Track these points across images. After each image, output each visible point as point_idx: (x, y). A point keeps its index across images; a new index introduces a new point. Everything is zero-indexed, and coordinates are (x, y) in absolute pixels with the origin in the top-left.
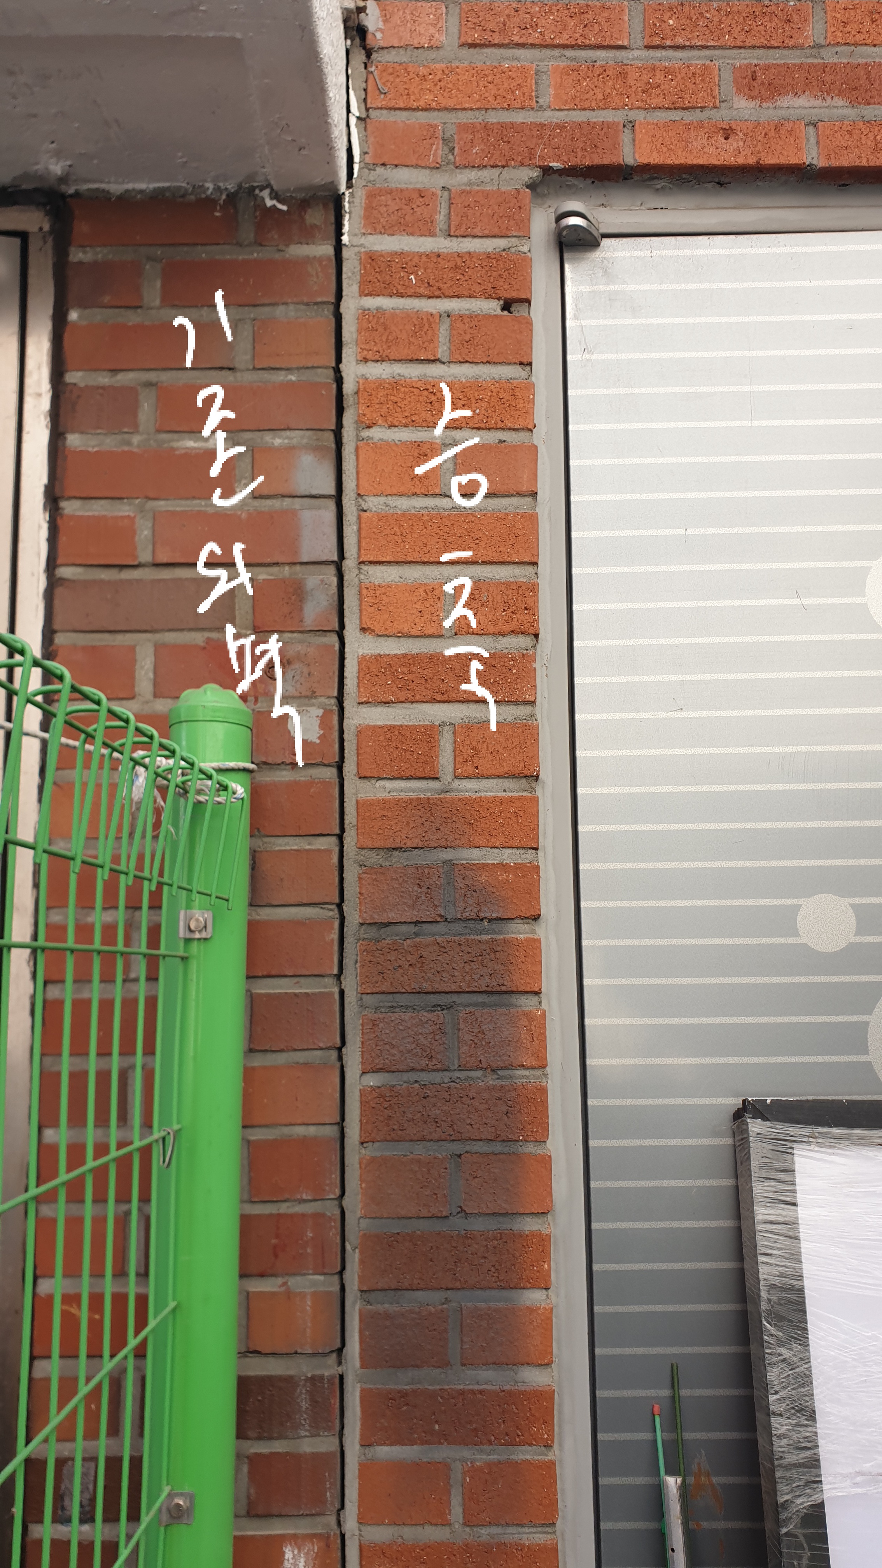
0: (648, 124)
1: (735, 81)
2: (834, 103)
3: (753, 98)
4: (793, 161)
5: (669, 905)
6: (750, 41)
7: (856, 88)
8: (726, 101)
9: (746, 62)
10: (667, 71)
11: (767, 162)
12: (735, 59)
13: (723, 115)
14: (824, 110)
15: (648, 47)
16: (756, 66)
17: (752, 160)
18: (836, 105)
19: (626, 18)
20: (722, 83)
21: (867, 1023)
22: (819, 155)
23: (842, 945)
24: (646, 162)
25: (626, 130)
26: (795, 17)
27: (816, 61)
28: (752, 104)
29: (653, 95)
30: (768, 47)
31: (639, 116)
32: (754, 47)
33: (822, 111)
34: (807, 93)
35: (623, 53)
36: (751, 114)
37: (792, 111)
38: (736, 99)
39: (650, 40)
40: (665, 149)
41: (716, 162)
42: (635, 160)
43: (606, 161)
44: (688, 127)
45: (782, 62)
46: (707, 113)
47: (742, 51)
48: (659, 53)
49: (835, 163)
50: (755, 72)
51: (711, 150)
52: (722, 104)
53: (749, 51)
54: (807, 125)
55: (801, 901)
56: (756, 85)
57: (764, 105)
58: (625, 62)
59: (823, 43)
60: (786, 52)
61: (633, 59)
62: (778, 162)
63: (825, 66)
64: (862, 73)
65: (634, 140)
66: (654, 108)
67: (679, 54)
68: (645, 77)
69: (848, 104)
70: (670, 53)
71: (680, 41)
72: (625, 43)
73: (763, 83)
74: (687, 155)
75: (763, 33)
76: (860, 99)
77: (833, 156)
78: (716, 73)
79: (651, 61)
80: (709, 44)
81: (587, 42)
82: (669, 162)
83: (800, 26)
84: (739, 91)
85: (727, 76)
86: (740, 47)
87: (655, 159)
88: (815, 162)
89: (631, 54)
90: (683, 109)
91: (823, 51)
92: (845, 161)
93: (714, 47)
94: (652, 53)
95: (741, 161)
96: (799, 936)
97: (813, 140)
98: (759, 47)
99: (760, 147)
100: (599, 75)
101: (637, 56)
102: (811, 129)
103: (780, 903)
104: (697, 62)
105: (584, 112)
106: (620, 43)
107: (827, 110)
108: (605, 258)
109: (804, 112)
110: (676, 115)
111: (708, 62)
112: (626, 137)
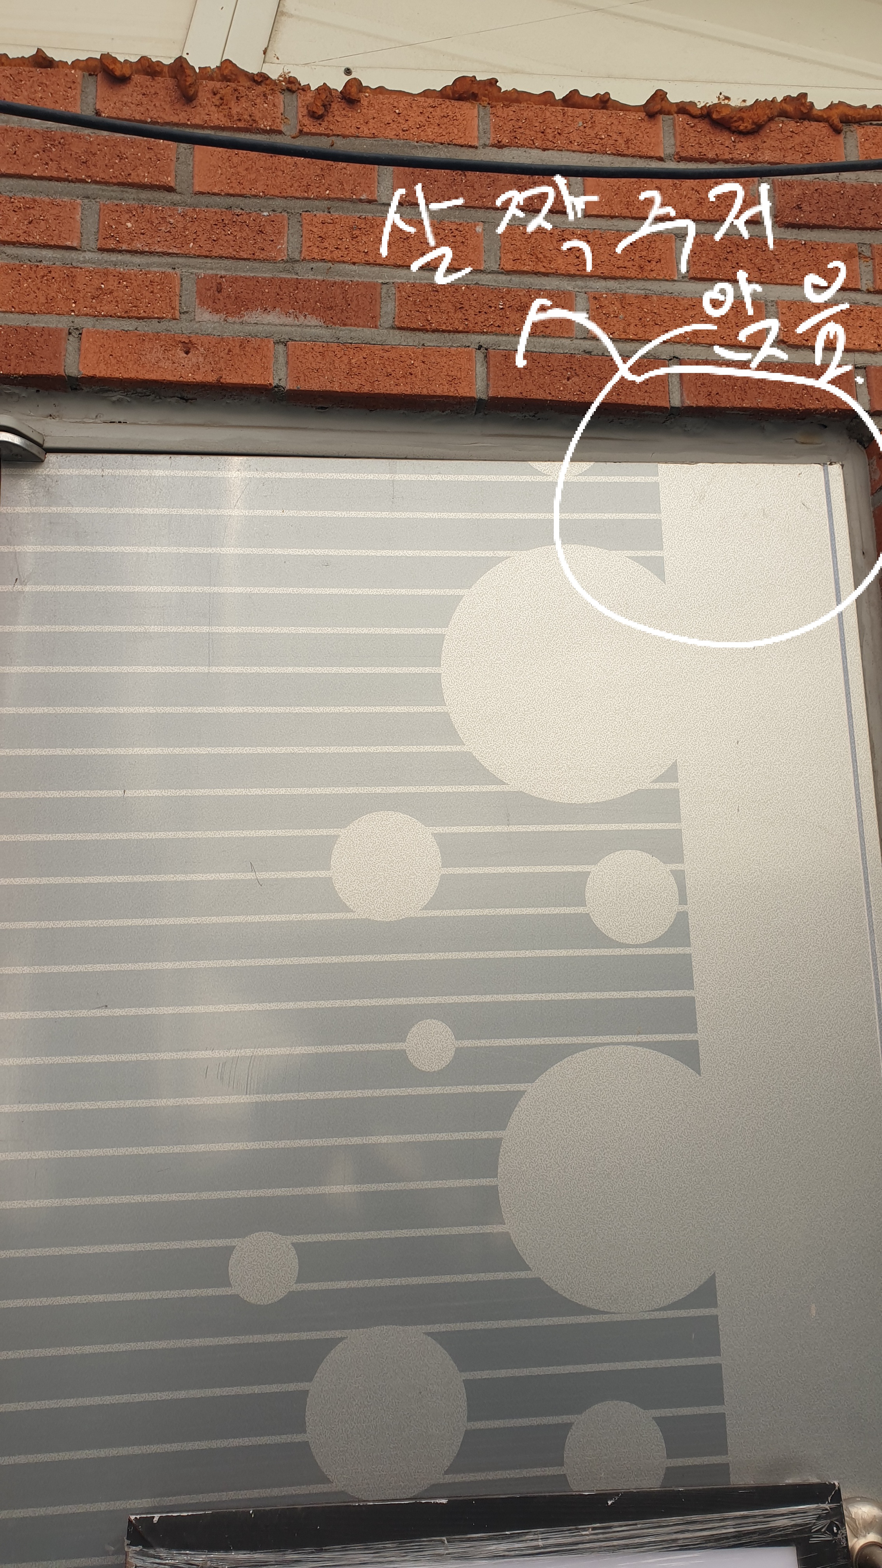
0: (98, 332)
1: (199, 292)
2: (306, 322)
3: (217, 311)
4: (258, 381)
5: (75, 1252)
6: (217, 251)
7: (332, 307)
8: (187, 312)
9: (211, 272)
10: (121, 277)
11: (228, 381)
12: (200, 268)
13: (182, 328)
14: (296, 328)
15: (102, 250)
16: (221, 277)
17: (211, 378)
18: (309, 324)
19: (78, 217)
20: (185, 293)
21: (306, 1393)
22: (287, 375)
23: (281, 1294)
24: (91, 374)
25: (71, 338)
26: (268, 229)
27: (289, 276)
28: (216, 317)
29: (104, 302)
30: (237, 259)
31: (87, 324)
32: (221, 257)
33: (293, 329)
34: (277, 309)
35: (73, 255)
36: (214, 328)
37: (260, 328)
38: (198, 311)
39: (104, 241)
40: (114, 361)
41: (171, 378)
42: (79, 371)
43: (44, 370)
44: (142, 338)
45: (252, 275)
46: (164, 325)
47: (209, 260)
48: (114, 257)
49: (304, 386)
50: (220, 284)
51: (167, 364)
52: (182, 315)
53: (216, 261)
54: (277, 343)
55: (234, 1242)
56: (221, 298)
57: (230, 319)
58: (74, 264)
59: (297, 258)
60: (257, 265)
61: (84, 262)
62: (241, 381)
63: (298, 281)
64: (339, 291)
65: (80, 350)
66: (103, 316)
67: (137, 259)
68: (96, 282)
69: (322, 324)
70: (127, 258)
71: (139, 246)
72: (75, 245)
73: (229, 297)
74: (139, 369)
75: (232, 243)
76: (335, 320)
77: (302, 379)
78: (177, 282)
79: (105, 265)
80: (171, 251)
81: (31, 240)
82: (117, 375)
83: (274, 238)
84: (202, 303)
85: (190, 286)
86: (206, 257)
87: (101, 371)
88: (282, 384)
89: (81, 256)
90: (139, 318)
91: (297, 266)
92: (314, 385)
93: (177, 255)
94: (106, 256)
95: (199, 378)
96: (229, 1285)
97: (282, 360)
98: (226, 258)
99: (222, 365)
100: (43, 277)
101: (89, 258)
102: (281, 348)
103: (209, 1245)
104: (156, 269)
105: (23, 316)
106: (68, 243)
107: (299, 329)
108: (48, 476)
109: (274, 329)
110: (129, 325)
111: (170, 270)
112: (71, 345)
